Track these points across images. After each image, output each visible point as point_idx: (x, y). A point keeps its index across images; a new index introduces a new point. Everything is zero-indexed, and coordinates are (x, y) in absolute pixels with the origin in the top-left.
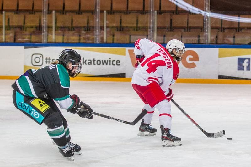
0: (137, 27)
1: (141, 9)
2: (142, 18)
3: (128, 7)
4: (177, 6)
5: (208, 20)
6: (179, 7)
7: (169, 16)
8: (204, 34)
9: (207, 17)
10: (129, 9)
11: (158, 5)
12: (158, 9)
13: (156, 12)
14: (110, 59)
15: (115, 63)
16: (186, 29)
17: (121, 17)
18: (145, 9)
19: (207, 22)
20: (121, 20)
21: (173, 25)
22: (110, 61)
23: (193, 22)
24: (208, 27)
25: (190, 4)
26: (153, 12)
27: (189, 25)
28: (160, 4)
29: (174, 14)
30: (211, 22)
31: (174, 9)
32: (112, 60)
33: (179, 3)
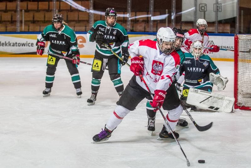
0: (44, 21)
1: (47, 8)
2: (47, 15)
3: (38, 8)
4: (71, 6)
5: (92, 15)
6: (73, 7)
7: (66, 13)
8: (90, 25)
9: (91, 13)
10: (39, 9)
11: (58, 6)
12: (59, 9)
13: (57, 10)
14: (27, 42)
15: (30, 45)
16: (77, 22)
17: (34, 14)
18: (50, 9)
19: (91, 17)
20: (34, 16)
21: (68, 19)
22: (27, 44)
23: (82, 17)
24: (92, 20)
25: (80, 5)
26: (55, 10)
27: (79, 19)
28: (60, 5)
29: (69, 12)
30: (94, 17)
31: (69, 8)
32: (28, 43)
33: (72, 4)
